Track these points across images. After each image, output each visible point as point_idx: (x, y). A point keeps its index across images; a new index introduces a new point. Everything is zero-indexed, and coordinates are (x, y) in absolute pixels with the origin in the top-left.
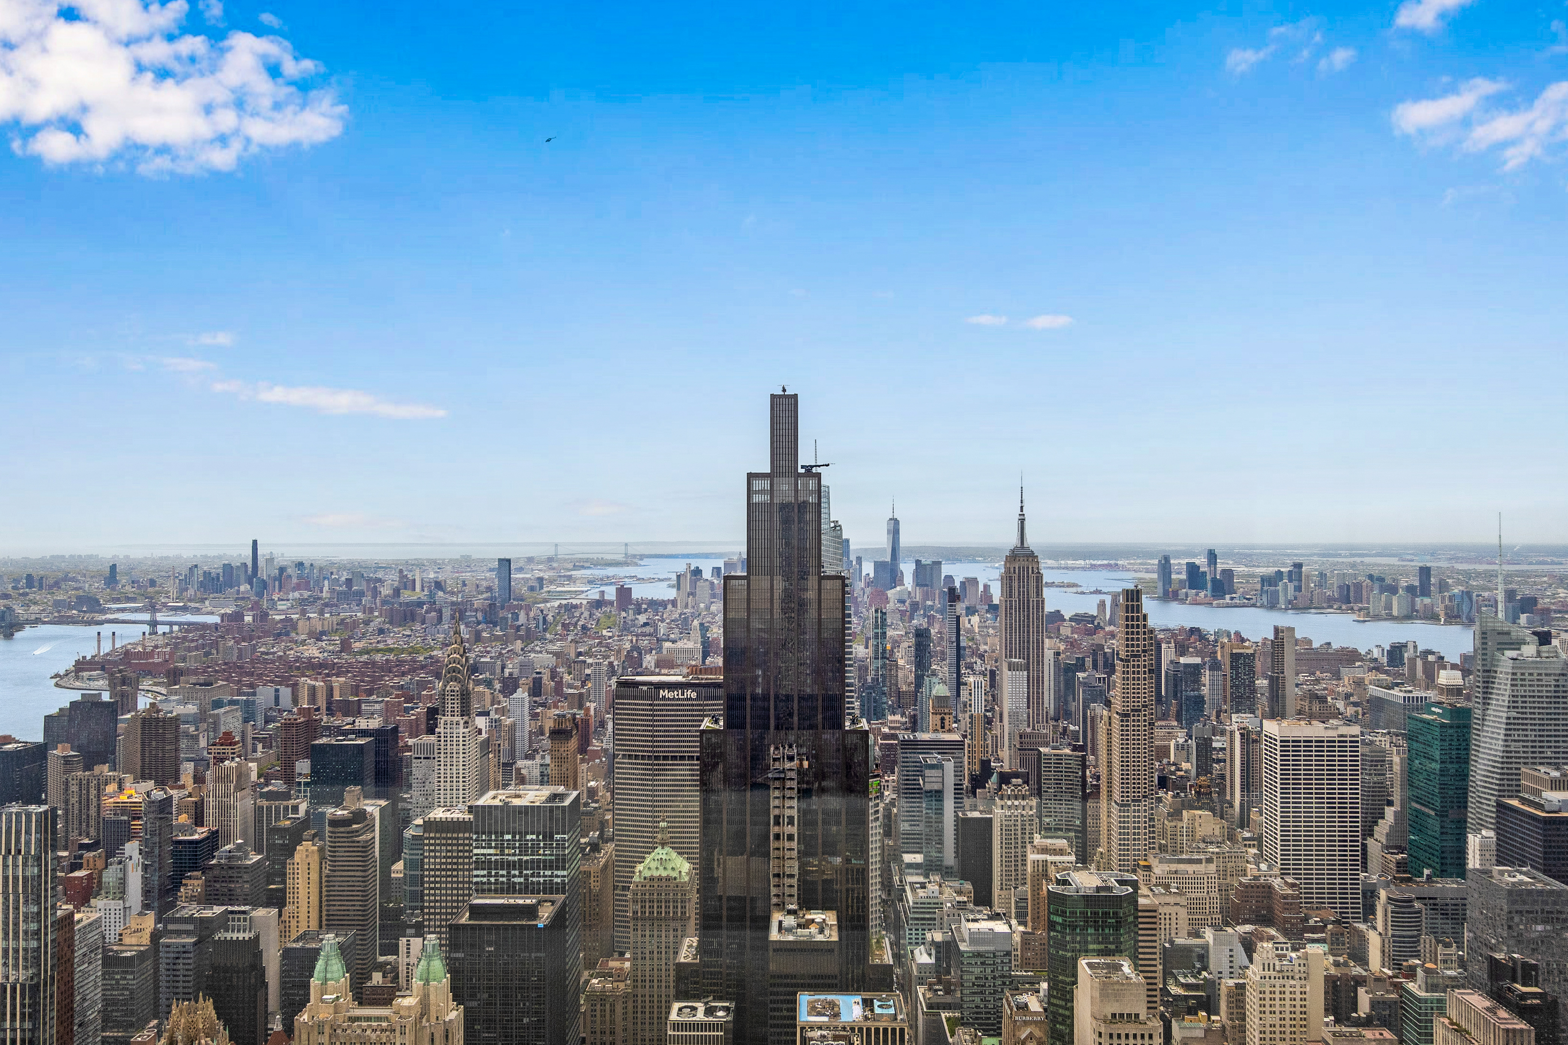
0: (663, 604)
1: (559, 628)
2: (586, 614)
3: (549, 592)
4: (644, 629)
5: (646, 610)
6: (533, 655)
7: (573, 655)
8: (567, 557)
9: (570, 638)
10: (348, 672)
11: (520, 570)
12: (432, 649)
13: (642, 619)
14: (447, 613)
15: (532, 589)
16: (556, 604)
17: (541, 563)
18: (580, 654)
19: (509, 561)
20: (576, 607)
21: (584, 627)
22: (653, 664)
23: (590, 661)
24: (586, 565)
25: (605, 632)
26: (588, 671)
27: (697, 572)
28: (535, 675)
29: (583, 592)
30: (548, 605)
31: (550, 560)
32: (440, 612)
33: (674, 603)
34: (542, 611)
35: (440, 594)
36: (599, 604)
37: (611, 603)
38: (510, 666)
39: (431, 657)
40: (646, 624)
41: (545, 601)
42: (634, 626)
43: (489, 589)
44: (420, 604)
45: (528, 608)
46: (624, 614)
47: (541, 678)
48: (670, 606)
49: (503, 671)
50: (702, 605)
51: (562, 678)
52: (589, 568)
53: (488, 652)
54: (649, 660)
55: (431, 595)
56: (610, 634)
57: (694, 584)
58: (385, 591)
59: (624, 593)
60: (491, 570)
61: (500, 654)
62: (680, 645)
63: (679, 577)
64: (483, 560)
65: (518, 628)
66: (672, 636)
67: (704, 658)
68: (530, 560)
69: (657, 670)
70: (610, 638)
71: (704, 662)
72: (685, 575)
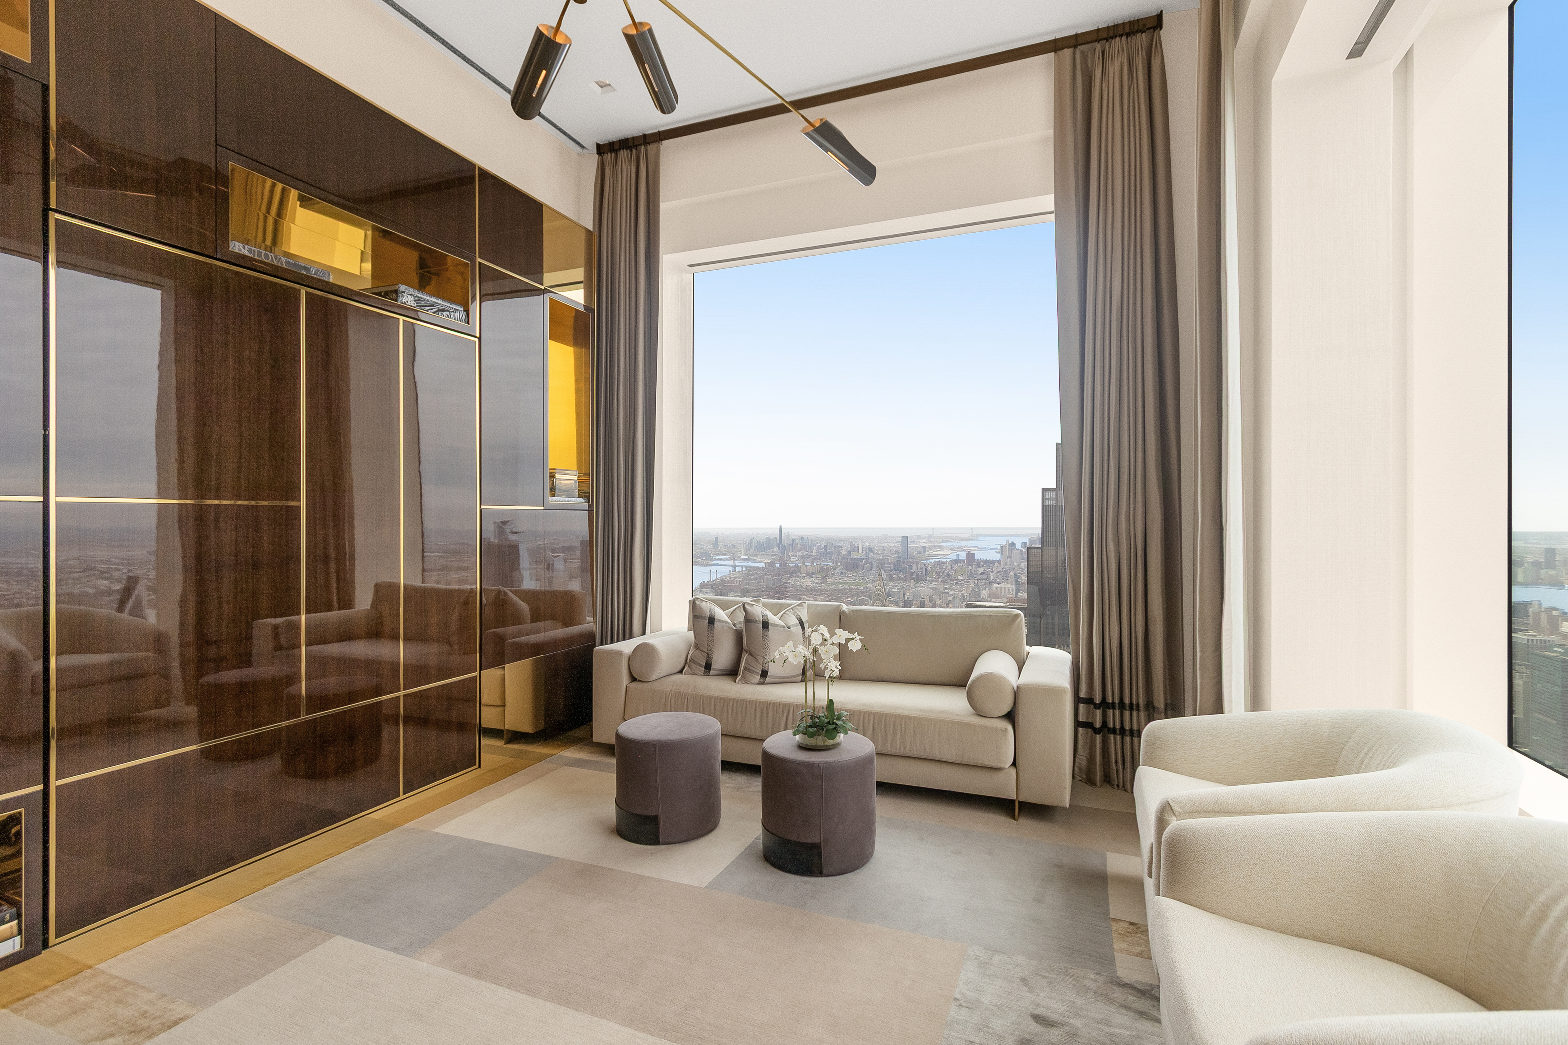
0: (993, 562)
1: (934, 574)
2: (949, 567)
3: (929, 554)
4: (982, 576)
5: (983, 566)
6: (920, 588)
7: (942, 589)
8: (939, 535)
9: (940, 580)
10: (825, 594)
11: (913, 542)
12: (867, 583)
13: (981, 570)
14: (875, 565)
15: (920, 552)
16: (933, 561)
17: (925, 539)
18: (946, 589)
19: (907, 537)
20: (943, 563)
21: (948, 574)
22: (987, 596)
23: (951, 593)
24: (950, 540)
25: (959, 577)
26: (950, 598)
27: (1013, 545)
28: (921, 599)
29: (947, 555)
30: (928, 561)
31: (930, 537)
32: (871, 564)
33: (999, 562)
34: (925, 565)
35: (872, 554)
36: (956, 561)
37: (963, 561)
38: (908, 594)
39: (867, 588)
40: (983, 574)
41: (927, 559)
42: (976, 574)
43: (897, 552)
44: (861, 560)
45: (917, 563)
46: (970, 567)
47: (924, 601)
48: (996, 564)
49: (904, 597)
50: (1015, 564)
51: (935, 601)
52: (951, 541)
53: (896, 586)
54: (984, 593)
55: (867, 555)
56: (963, 578)
57: (1011, 551)
58: (844, 552)
59: (970, 556)
60: (898, 542)
61: (903, 587)
62: (1002, 585)
63: (1002, 547)
64: (894, 537)
65: (912, 574)
66: (998, 580)
67: (1017, 594)
68: (919, 537)
69: (989, 599)
70: (962, 580)
71: (1016, 596)
72: (1005, 546)
